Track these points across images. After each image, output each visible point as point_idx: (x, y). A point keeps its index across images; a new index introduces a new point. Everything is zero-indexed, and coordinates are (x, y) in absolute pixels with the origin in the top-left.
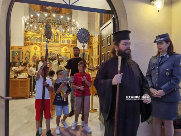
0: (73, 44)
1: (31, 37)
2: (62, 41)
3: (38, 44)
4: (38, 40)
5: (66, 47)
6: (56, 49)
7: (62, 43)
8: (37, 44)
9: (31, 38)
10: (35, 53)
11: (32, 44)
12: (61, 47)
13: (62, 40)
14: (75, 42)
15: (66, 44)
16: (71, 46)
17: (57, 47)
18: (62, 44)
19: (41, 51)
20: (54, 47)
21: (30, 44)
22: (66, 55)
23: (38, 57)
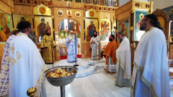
3: (47, 3)
5: (92, 10)
8: (45, 3)
10: (43, 20)
11: (36, 3)
12: (85, 9)
15: (92, 4)
16: (99, 8)
17: (79, 10)
18: (86, 4)
19: (52, 16)
20: (74, 9)
21: (32, 3)
22: (92, 22)
23: (49, 25)
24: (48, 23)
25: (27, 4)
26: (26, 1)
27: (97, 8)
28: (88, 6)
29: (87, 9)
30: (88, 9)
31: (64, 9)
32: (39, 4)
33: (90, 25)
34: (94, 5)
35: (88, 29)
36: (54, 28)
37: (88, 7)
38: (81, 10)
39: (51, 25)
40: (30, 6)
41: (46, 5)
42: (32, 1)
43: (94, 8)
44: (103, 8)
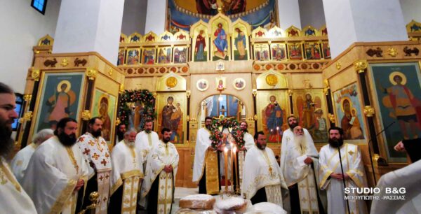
0: (298, 61)
1: (161, 50)
2: (258, 53)
3: (181, 70)
4: (181, 58)
5: (271, 71)
6: (239, 80)
7: (259, 59)
8: (177, 70)
9: (160, 53)
10: (171, 99)
11: (162, 70)
12: (255, 71)
13: (255, 49)
14: (300, 53)
15: (272, 61)
16: (288, 67)
17: (242, 75)
18: (258, 62)
19: (187, 92)
20: (232, 75)
21: (157, 72)
22: (273, 98)
23: (179, 109)
24: (179, 104)
25: (149, 74)
26: (148, 71)
27: (285, 66)
28: (263, 65)
29: (259, 72)
30: (263, 70)
31: (210, 75)
32: (168, 72)
33: (270, 105)
34: (275, 61)
35: (263, 115)
36: (188, 114)
37: (261, 67)
38: (245, 75)
39: (184, 109)
40: (153, 77)
41: (179, 72)
42: (157, 68)
43: (276, 67)
44: (300, 66)
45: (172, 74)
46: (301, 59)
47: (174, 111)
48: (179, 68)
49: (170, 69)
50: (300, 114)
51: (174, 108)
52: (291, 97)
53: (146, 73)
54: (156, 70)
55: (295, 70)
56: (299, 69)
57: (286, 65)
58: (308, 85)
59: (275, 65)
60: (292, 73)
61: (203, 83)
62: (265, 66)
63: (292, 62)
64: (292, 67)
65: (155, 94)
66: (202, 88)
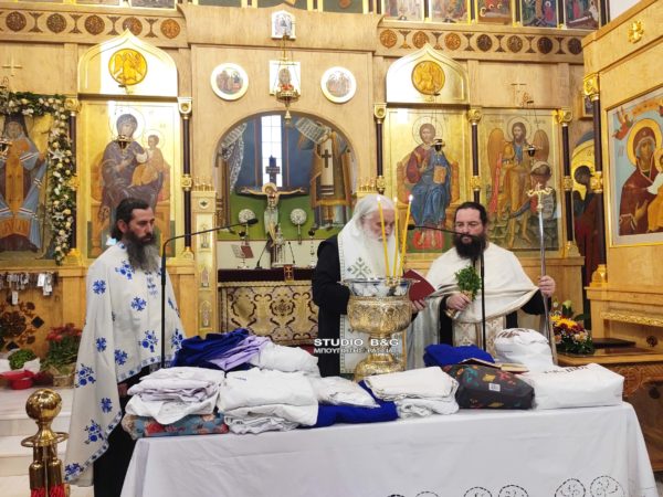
0: (500, 28)
3: (156, 27)
6: (337, 72)
7: (393, 12)
8: (146, 27)
11: (94, 26)
12: (381, 50)
14: (507, 5)
15: (429, 21)
16: (473, 42)
17: (345, 56)
18: (391, 22)
19: (182, 100)
20: (316, 55)
21: (76, 31)
22: (427, 131)
24: (154, 140)
25: (48, 35)
26: (42, 23)
27: (464, 39)
28: (405, 33)
29: (394, 52)
30: (405, 47)
31: (251, 53)
32: (114, 33)
33: (417, 149)
35: (400, 178)
36: (187, 169)
37: (400, 37)
38: (357, 58)
39: (172, 153)
40: (62, 44)
41: (151, 35)
42: (76, 18)
43: (442, 40)
44: (505, 40)
45: (128, 40)
46: (507, 22)
47: (141, 158)
48: (151, 22)
49: (119, 23)
50: (494, 177)
51: (141, 150)
52: (475, 129)
53: (36, 30)
54: (70, 23)
55: (491, 54)
56: (500, 50)
57: (469, 36)
58: (520, 97)
59: (437, 35)
60: (480, 61)
61: (230, 73)
62: (410, 37)
63: (485, 28)
64: (484, 43)
65: (75, 102)
66: (226, 90)
